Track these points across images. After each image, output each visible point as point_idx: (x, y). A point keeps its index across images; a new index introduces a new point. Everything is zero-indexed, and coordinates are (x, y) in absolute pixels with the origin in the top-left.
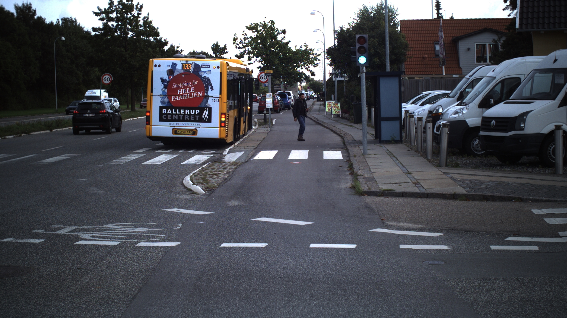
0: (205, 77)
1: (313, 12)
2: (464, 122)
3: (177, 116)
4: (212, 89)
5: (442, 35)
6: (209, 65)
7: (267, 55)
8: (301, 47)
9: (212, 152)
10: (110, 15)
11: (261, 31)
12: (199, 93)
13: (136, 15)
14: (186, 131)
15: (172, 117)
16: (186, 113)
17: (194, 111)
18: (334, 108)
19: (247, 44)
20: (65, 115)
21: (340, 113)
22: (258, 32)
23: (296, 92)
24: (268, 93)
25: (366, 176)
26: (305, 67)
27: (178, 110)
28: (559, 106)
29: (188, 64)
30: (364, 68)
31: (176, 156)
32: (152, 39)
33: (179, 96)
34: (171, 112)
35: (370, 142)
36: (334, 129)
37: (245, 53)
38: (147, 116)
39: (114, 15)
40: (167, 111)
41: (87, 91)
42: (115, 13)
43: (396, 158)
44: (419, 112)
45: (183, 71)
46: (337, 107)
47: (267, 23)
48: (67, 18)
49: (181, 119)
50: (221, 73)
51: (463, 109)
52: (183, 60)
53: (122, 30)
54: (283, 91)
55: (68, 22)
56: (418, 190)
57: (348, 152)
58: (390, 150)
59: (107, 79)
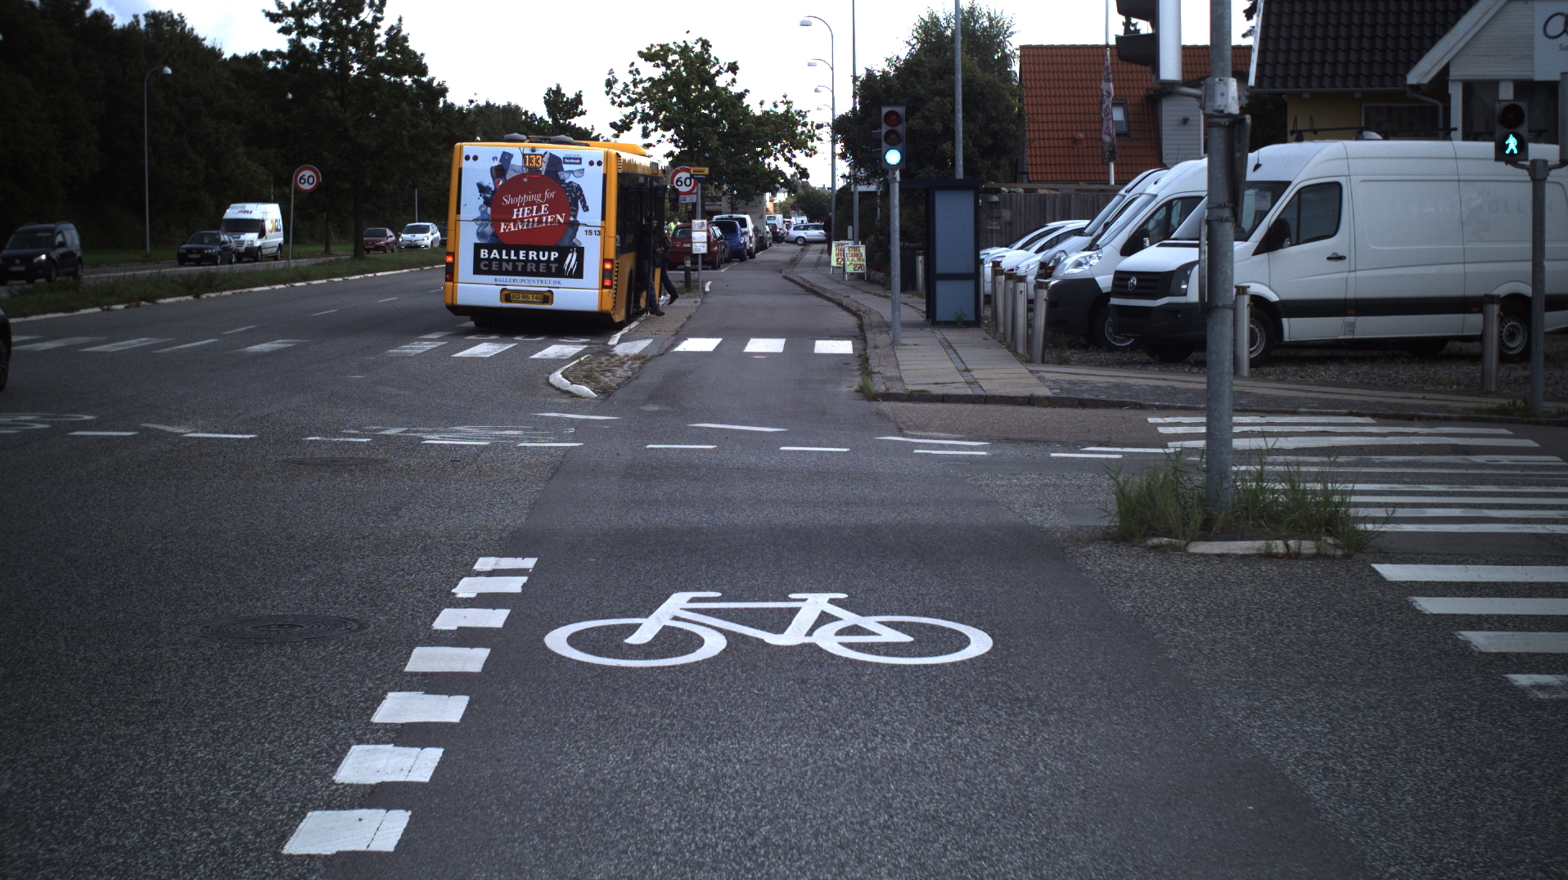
0: (571, 182)
1: (806, 20)
2: (1092, 282)
3: (511, 264)
4: (586, 209)
5: (1109, 88)
6: (580, 158)
7: (689, 125)
8: (776, 106)
9: (582, 340)
10: (306, 21)
11: (676, 64)
12: (558, 216)
13: (369, 20)
14: (530, 296)
15: (500, 266)
16: (530, 258)
17: (547, 253)
18: (851, 259)
19: (639, 94)
20: (173, 266)
21: (863, 271)
22: (668, 66)
23: (761, 217)
24: (695, 218)
25: (888, 375)
26: (784, 155)
27: (513, 252)
28: (1256, 253)
29: (536, 155)
30: (898, 173)
31: (511, 346)
32: (408, 80)
33: (515, 221)
34: (497, 256)
35: (909, 325)
36: (845, 302)
37: (635, 117)
38: (447, 264)
39: (315, 21)
40: (490, 254)
41: (228, 207)
42: (318, 14)
43: (955, 351)
44: (1028, 266)
45: (525, 171)
46: (857, 255)
47: (690, 45)
48: (160, 13)
49: (520, 269)
50: (605, 176)
51: (1090, 257)
52: (527, 147)
53: (337, 59)
54: (727, 216)
55: (162, 24)
56: (969, 392)
57: (866, 342)
58: (948, 338)
59: (307, 179)
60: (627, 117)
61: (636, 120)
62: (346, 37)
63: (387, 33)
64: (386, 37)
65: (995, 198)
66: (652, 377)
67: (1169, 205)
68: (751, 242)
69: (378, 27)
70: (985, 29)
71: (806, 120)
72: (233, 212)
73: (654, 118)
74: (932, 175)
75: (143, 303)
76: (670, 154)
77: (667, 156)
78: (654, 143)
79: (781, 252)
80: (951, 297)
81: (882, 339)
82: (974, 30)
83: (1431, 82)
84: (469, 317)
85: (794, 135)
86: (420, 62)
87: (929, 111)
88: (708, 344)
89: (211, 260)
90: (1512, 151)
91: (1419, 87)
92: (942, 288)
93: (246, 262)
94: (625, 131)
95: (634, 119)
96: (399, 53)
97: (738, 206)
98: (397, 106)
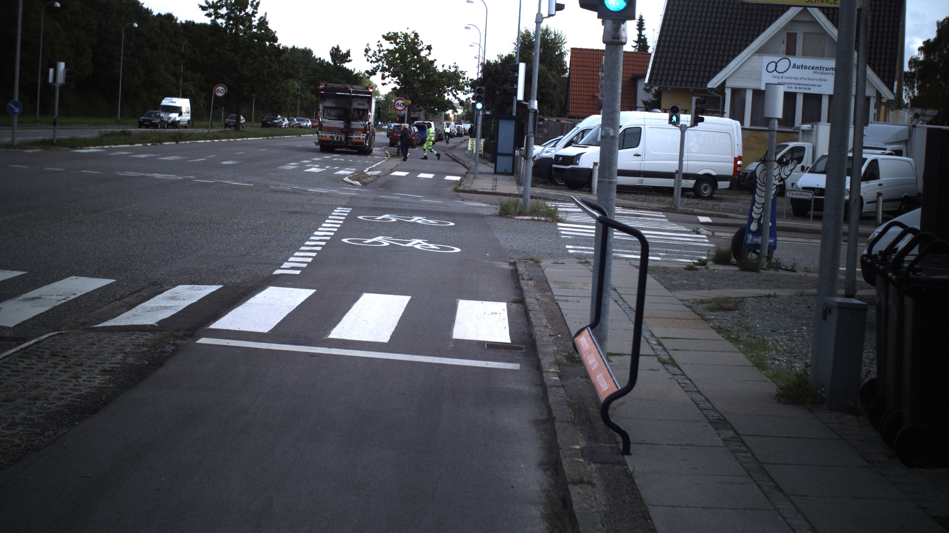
1: (468, 25)
7: (405, 75)
8: (450, 68)
9: (353, 170)
10: (219, 11)
11: (401, 43)
13: (250, 13)
19: (381, 57)
20: (135, 128)
22: (397, 44)
25: (468, 186)
26: (452, 93)
31: (325, 169)
32: (268, 44)
35: (485, 174)
36: (466, 164)
39: (224, 11)
41: (163, 99)
42: (225, 8)
43: (496, 181)
47: (409, 34)
53: (233, 31)
54: (421, 122)
56: (491, 191)
57: (465, 177)
58: (498, 178)
59: (220, 91)
60: (374, 68)
61: (379, 70)
62: (239, 21)
63: (259, 20)
64: (258, 22)
65: (541, 123)
66: (381, 181)
67: (583, 131)
69: (255, 17)
70: (552, 40)
71: (465, 76)
72: (166, 102)
73: (388, 70)
80: (503, 163)
81: (472, 177)
82: (547, 40)
83: (718, 87)
88: (403, 174)
89: (155, 126)
90: (674, 121)
91: (712, 89)
92: (499, 159)
93: (172, 128)
94: (373, 76)
95: (378, 70)
96: (263, 30)
97: (429, 117)
98: (262, 57)
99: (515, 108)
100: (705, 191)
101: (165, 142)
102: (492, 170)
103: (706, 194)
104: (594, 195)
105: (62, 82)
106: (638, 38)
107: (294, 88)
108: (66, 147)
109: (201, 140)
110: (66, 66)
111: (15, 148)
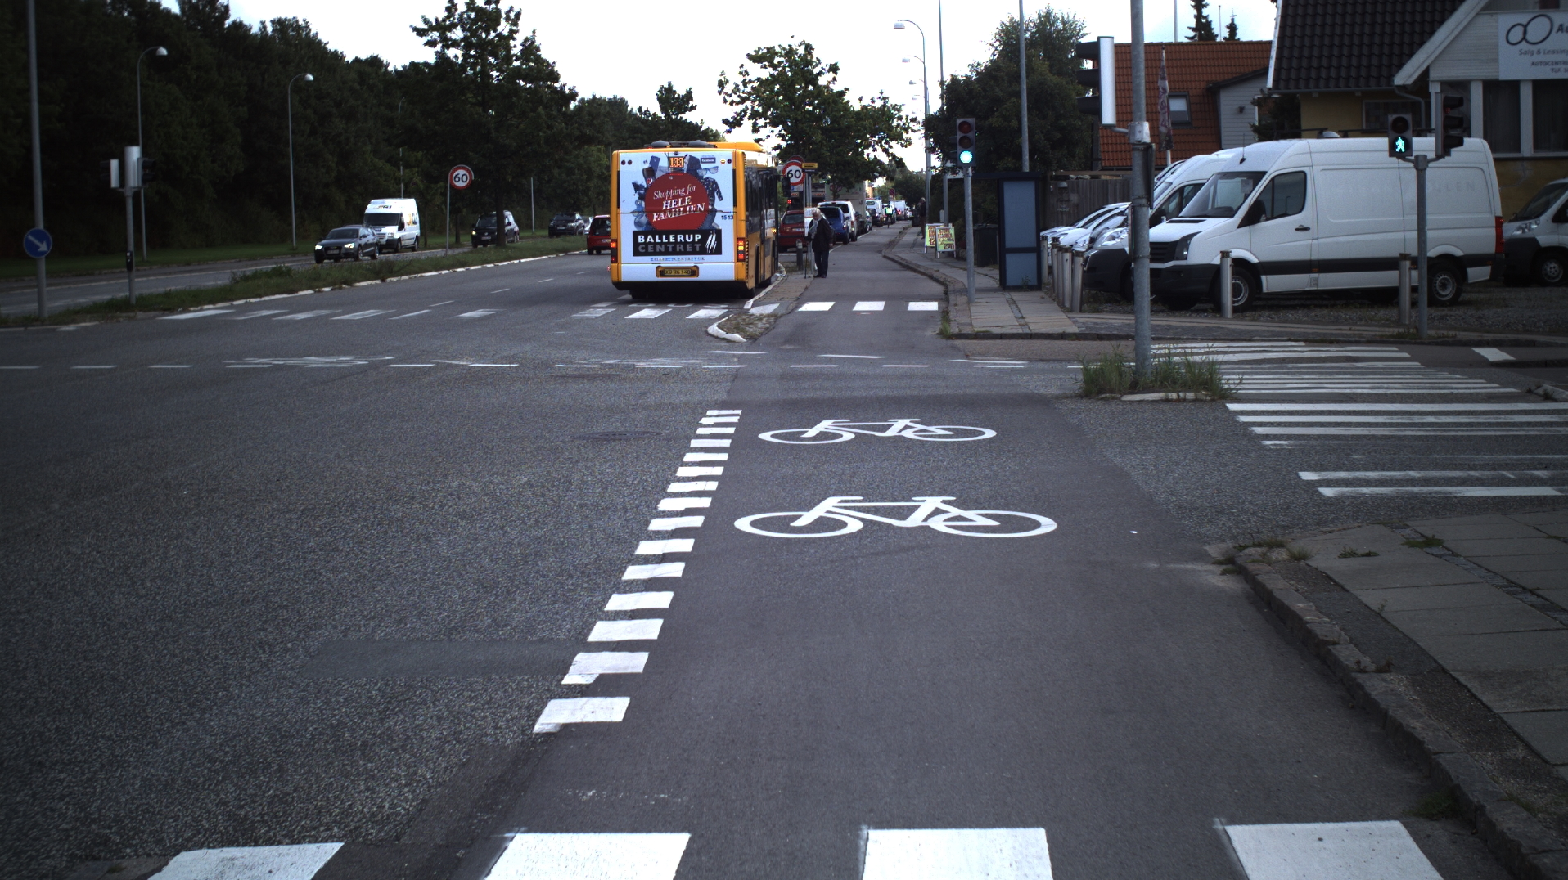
0: (708, 178)
1: (900, 22)
2: (1122, 252)
3: (663, 246)
4: (721, 198)
5: (1165, 85)
6: (714, 159)
7: (796, 121)
8: (873, 101)
9: (722, 306)
10: (449, 34)
11: (782, 65)
12: (699, 205)
13: (506, 33)
14: (680, 271)
15: (655, 248)
16: (679, 240)
17: (691, 236)
18: (942, 239)
19: (749, 93)
21: (952, 249)
22: (775, 67)
23: (862, 202)
25: (963, 322)
26: (881, 146)
27: (664, 237)
28: (1241, 225)
29: (679, 158)
30: (970, 169)
31: (668, 311)
32: (542, 86)
33: (665, 212)
34: (652, 241)
36: (935, 275)
37: (745, 114)
38: (612, 249)
39: (457, 34)
40: (646, 239)
41: (369, 203)
42: (459, 28)
43: (1016, 305)
44: (1082, 242)
45: (670, 170)
46: (947, 236)
47: (794, 47)
48: (286, 20)
49: (670, 250)
50: (734, 171)
51: (1121, 232)
52: (671, 151)
53: (478, 68)
54: (830, 203)
55: (288, 29)
56: (1020, 331)
57: (949, 302)
58: (1014, 298)
59: (461, 177)
60: (738, 114)
61: (747, 117)
62: (486, 49)
63: (522, 45)
64: (521, 48)
65: (1064, 184)
66: (784, 328)
67: (1181, 190)
68: (852, 227)
69: (514, 39)
70: (1059, 32)
71: (901, 114)
72: (375, 207)
73: (763, 115)
74: (1010, 165)
75: (344, 286)
76: (778, 147)
77: (775, 149)
78: (764, 138)
79: (880, 235)
80: (1018, 266)
81: (962, 299)
82: (1051, 33)
83: (1415, 82)
84: (628, 291)
85: (890, 128)
86: (552, 70)
87: (1007, 110)
88: (825, 306)
90: (1401, 150)
91: (1403, 87)
92: (1011, 259)
93: (389, 253)
94: (737, 127)
95: (744, 116)
96: (532, 62)
97: (839, 193)
98: (534, 110)
99: (1027, 157)
100: (1443, 290)
101: (359, 282)
102: (995, 284)
103: (1446, 296)
104: (1227, 319)
105: (136, 185)
106: (1197, 22)
107: (600, 165)
108: (155, 310)
109: (431, 271)
110: (144, 153)
111: (43, 323)
